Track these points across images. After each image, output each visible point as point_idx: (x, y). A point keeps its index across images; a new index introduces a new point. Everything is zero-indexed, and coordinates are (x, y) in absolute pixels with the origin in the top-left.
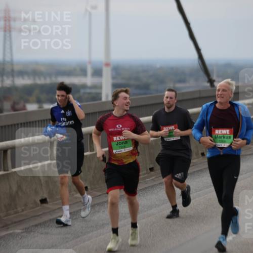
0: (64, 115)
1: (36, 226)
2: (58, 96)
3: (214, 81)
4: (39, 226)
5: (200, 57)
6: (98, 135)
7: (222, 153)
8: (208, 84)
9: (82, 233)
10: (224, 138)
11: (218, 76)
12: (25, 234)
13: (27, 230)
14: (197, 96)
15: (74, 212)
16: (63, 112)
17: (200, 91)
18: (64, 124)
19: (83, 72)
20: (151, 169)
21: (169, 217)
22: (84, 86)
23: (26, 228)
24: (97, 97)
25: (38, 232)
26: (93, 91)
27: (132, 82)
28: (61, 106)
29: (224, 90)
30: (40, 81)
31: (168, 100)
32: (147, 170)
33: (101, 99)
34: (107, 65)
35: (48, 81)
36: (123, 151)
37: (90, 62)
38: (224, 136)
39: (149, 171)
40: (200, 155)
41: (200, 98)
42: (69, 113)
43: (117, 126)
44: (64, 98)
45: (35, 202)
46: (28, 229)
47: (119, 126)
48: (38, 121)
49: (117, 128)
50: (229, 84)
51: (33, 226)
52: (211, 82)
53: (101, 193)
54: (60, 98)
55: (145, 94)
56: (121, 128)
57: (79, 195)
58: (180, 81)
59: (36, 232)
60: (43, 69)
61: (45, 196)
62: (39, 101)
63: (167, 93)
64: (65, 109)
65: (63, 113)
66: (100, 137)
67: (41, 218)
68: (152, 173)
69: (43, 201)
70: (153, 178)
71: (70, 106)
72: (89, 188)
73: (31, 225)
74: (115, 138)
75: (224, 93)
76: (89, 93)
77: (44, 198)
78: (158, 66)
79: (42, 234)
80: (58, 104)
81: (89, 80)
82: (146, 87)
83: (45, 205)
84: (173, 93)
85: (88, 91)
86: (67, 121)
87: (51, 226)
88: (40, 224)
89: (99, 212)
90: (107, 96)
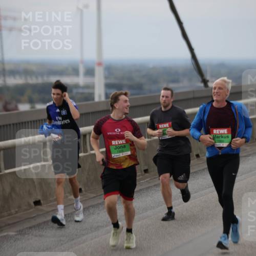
0: (59, 114)
1: (30, 228)
2: (54, 94)
3: (208, 81)
4: (33, 229)
5: (194, 56)
6: (97, 139)
7: (220, 154)
8: (202, 85)
9: (76, 235)
10: (222, 138)
11: (212, 76)
12: (19, 237)
13: (21, 233)
14: (191, 96)
15: (69, 214)
16: (58, 110)
17: (194, 92)
18: (59, 123)
19: (76, 72)
20: (146, 171)
21: (164, 219)
22: (77, 86)
23: (20, 231)
24: (90, 97)
25: (32, 235)
26: (86, 91)
27: (125, 82)
28: (57, 105)
29: (220, 88)
30: (32, 81)
31: (164, 99)
32: (141, 172)
33: (93, 99)
34: (100, 64)
35: (40, 81)
36: (121, 155)
37: (82, 62)
38: (222, 136)
39: (143, 173)
40: (195, 157)
41: (194, 98)
42: (64, 112)
43: (116, 130)
44: (59, 96)
45: (29, 204)
46: (22, 231)
47: (118, 130)
48: (31, 122)
49: (115, 132)
50: (225, 81)
51: (27, 228)
52: (205, 82)
53: (95, 195)
54: (55, 96)
55: (138, 94)
56: (120, 132)
57: (72, 197)
58: (174, 81)
59: (30, 235)
60: (34, 68)
61: (39, 198)
62: (31, 101)
63: (163, 92)
64: (61, 108)
65: (59, 112)
66: (98, 141)
67: (35, 220)
68: (147, 174)
69: (37, 203)
70: (148, 179)
71: (65, 105)
72: (83, 189)
73: (25, 227)
74: (113, 142)
75: (221, 91)
76: (82, 93)
77: (37, 200)
78: (151, 66)
79: (36, 236)
80: (54, 103)
81: (81, 80)
82: (139, 87)
83: (39, 207)
84: (169, 92)
85: (80, 91)
86: (62, 120)
87: (46, 228)
88: (34, 227)
89: (93, 214)
90: (100, 96)
